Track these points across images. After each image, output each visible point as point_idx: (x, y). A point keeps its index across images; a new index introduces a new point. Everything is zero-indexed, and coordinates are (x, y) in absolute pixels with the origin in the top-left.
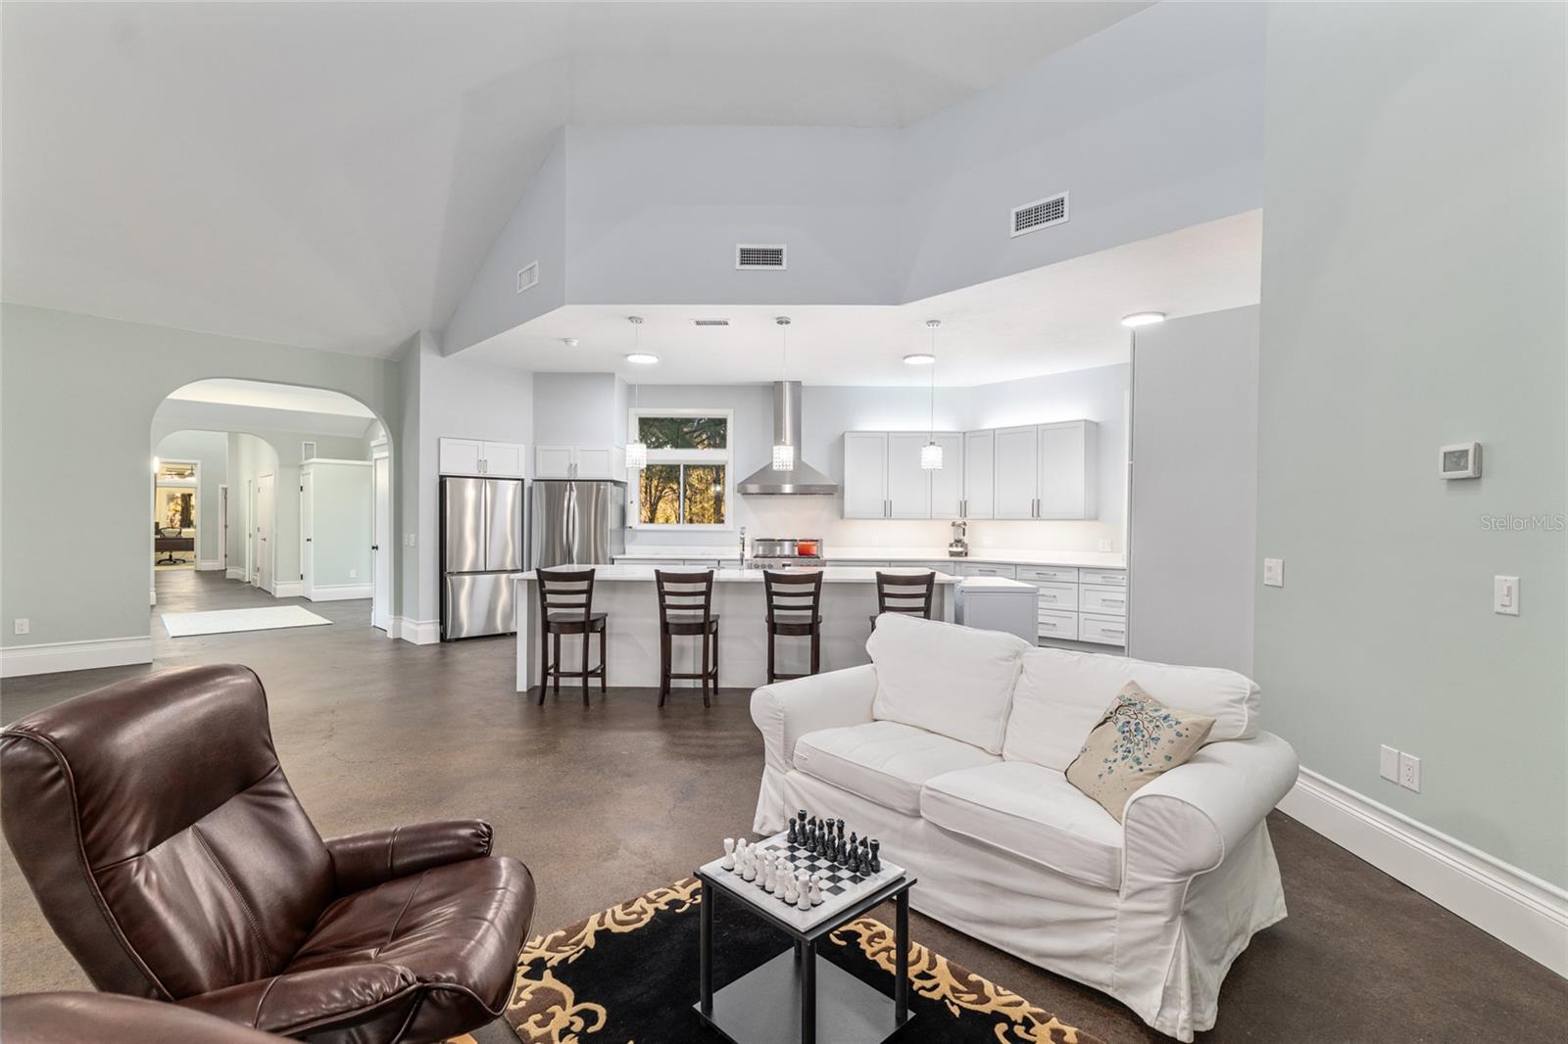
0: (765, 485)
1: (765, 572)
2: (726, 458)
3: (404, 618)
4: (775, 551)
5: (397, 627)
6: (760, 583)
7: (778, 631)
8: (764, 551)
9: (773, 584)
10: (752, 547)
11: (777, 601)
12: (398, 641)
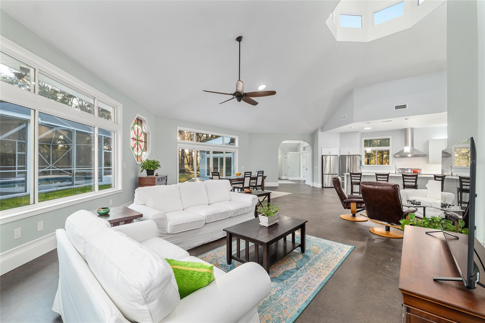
0: (402, 155)
1: (402, 174)
2: (389, 148)
3: (314, 183)
4: (405, 172)
5: (313, 184)
6: (401, 177)
7: (406, 187)
8: (401, 171)
9: (404, 177)
10: (398, 170)
11: (405, 180)
12: (313, 187)
